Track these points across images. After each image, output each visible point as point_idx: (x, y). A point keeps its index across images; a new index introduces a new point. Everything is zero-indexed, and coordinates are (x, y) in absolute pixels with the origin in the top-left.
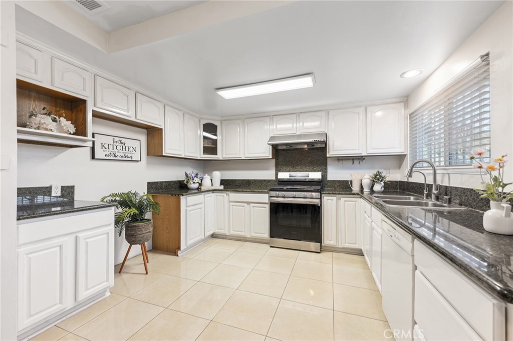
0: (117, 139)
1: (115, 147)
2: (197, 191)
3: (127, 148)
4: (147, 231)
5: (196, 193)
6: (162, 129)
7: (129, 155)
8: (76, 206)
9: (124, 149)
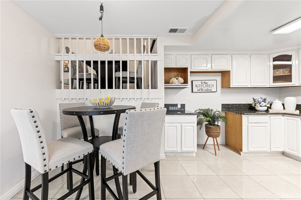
0: (203, 82)
1: (202, 86)
2: (265, 113)
3: (208, 85)
4: (216, 132)
5: (264, 114)
6: (230, 71)
7: (210, 89)
8: (186, 113)
9: (207, 86)
